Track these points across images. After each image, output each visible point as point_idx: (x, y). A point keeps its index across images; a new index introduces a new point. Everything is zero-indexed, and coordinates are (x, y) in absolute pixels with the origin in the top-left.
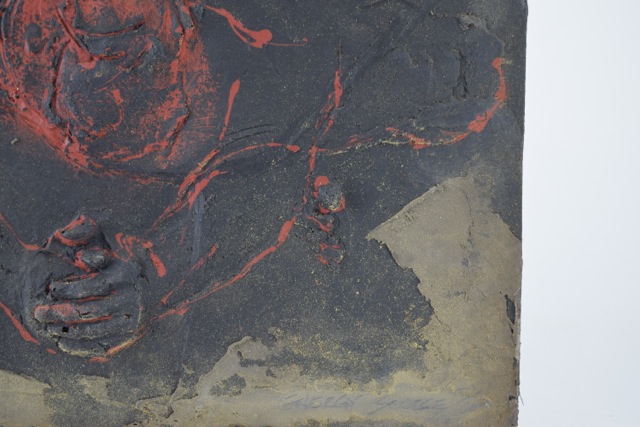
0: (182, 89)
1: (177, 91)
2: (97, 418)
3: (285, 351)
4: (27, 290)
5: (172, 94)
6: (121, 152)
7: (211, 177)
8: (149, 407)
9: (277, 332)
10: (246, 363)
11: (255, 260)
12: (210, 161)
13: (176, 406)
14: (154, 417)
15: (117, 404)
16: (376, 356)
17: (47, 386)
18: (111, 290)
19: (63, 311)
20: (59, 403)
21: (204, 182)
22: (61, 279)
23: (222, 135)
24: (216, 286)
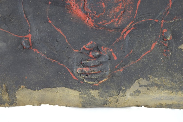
0: (122, 3)
1: (121, 3)
2: (95, 102)
3: (153, 82)
4: (75, 64)
5: (119, 4)
6: (104, 22)
7: (131, 29)
8: (111, 99)
9: (151, 76)
10: (141, 86)
11: (144, 55)
12: (131, 25)
13: (119, 99)
14: (112, 102)
15: (101, 98)
16: (181, 84)
17: (80, 93)
18: (101, 63)
19: (86, 70)
20: (84, 98)
21: (129, 31)
22: (85, 60)
23: (135, 17)
24: (132, 62)
